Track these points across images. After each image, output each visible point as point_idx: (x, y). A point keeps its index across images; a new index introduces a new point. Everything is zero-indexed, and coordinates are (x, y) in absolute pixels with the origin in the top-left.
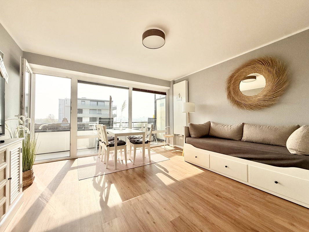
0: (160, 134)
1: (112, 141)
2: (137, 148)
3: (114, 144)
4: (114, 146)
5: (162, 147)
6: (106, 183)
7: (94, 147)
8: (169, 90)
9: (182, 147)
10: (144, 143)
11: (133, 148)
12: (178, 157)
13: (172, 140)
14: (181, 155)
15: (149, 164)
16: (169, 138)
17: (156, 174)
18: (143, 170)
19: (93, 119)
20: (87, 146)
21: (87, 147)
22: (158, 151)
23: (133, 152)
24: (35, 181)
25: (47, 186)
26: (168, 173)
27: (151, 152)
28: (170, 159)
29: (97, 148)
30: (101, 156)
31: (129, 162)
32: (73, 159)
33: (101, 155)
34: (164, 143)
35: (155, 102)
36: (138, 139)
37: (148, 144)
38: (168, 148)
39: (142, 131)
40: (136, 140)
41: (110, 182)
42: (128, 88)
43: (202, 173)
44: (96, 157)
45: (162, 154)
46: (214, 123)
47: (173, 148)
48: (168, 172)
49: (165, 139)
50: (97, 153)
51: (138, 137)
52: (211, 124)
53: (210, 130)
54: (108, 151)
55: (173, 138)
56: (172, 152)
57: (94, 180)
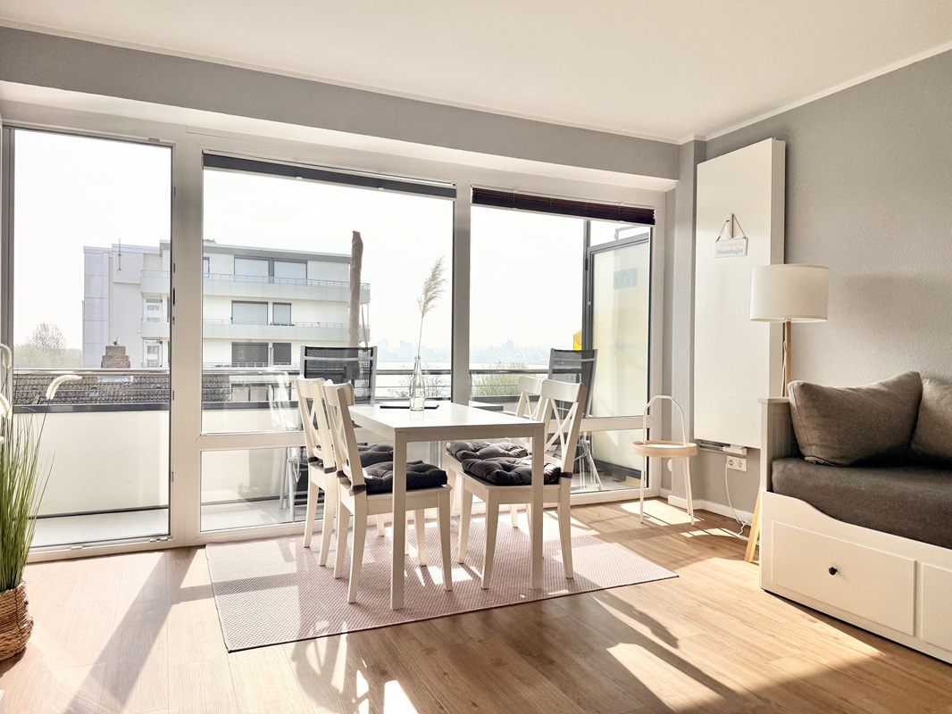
0: (613, 436)
1: (376, 467)
2: (502, 507)
3: (390, 480)
4: (391, 491)
5: (625, 506)
6: (359, 673)
7: (273, 494)
8: (669, 196)
9: (741, 515)
10: (537, 480)
11: (479, 505)
12: (720, 566)
13: (682, 472)
14: (742, 557)
15: (566, 592)
16: (664, 461)
17: (610, 650)
18: (540, 624)
19: (251, 353)
20: (240, 487)
21: (240, 493)
22: (607, 530)
23: (480, 523)
24: (33, 643)
25: (90, 667)
26: (676, 646)
27: (575, 532)
28: (679, 572)
29: (292, 500)
30: (316, 543)
31: (459, 575)
32: (185, 550)
33: (321, 538)
34: (640, 487)
35: (589, 265)
36: (504, 460)
37: (555, 487)
38: (662, 513)
39: (521, 415)
40: (496, 461)
41: (379, 674)
42: (449, 193)
43: (867, 663)
44: (293, 545)
45: (630, 543)
46: (940, 382)
47: (688, 518)
48: (672, 641)
49: (641, 466)
50: (292, 527)
51: (502, 451)
52: (928, 388)
53: (921, 422)
54: (362, 512)
55: (688, 459)
56: (687, 540)
57: (299, 657)
